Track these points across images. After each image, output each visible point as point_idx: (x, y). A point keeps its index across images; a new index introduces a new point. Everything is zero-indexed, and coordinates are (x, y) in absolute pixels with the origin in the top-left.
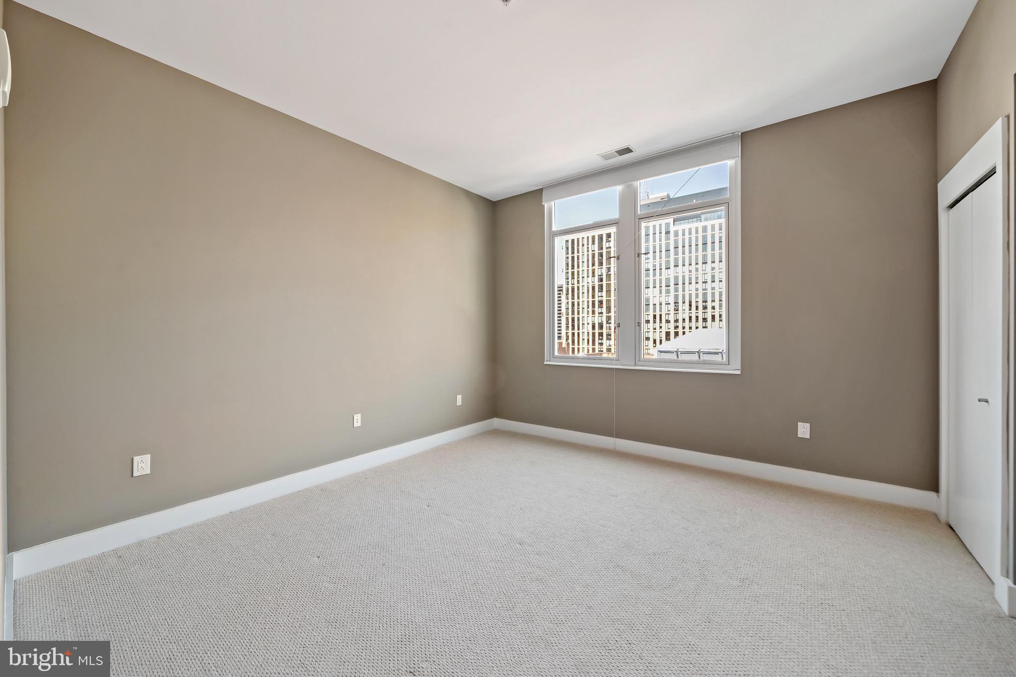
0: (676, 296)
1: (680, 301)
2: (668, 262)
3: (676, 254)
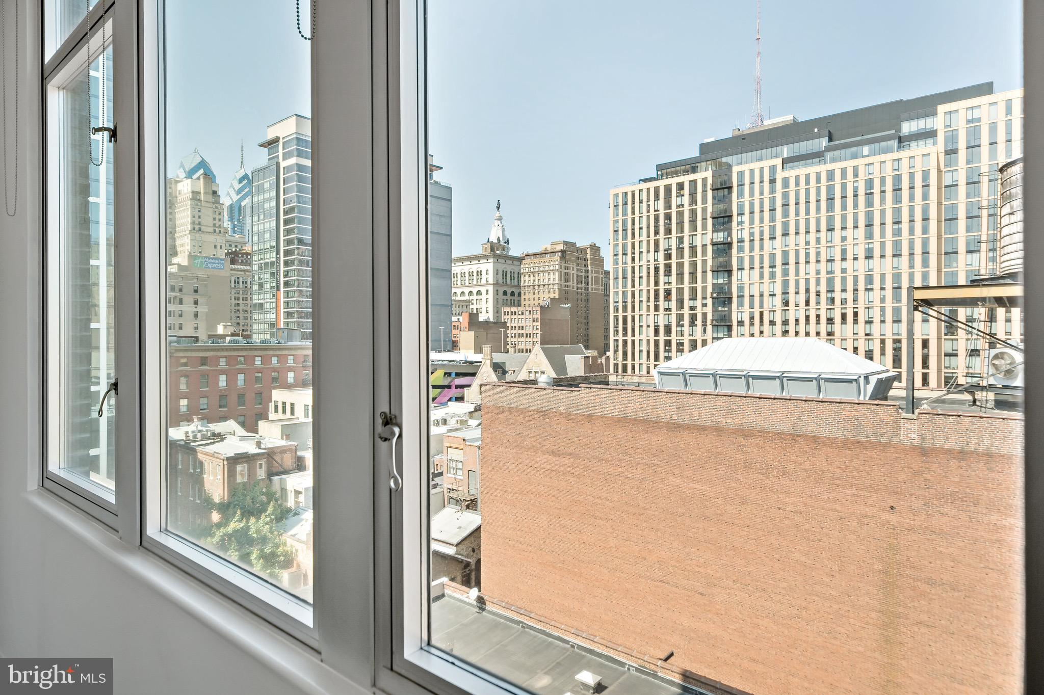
0: (785, 284)
1: (792, 290)
2: (772, 229)
3: (786, 214)
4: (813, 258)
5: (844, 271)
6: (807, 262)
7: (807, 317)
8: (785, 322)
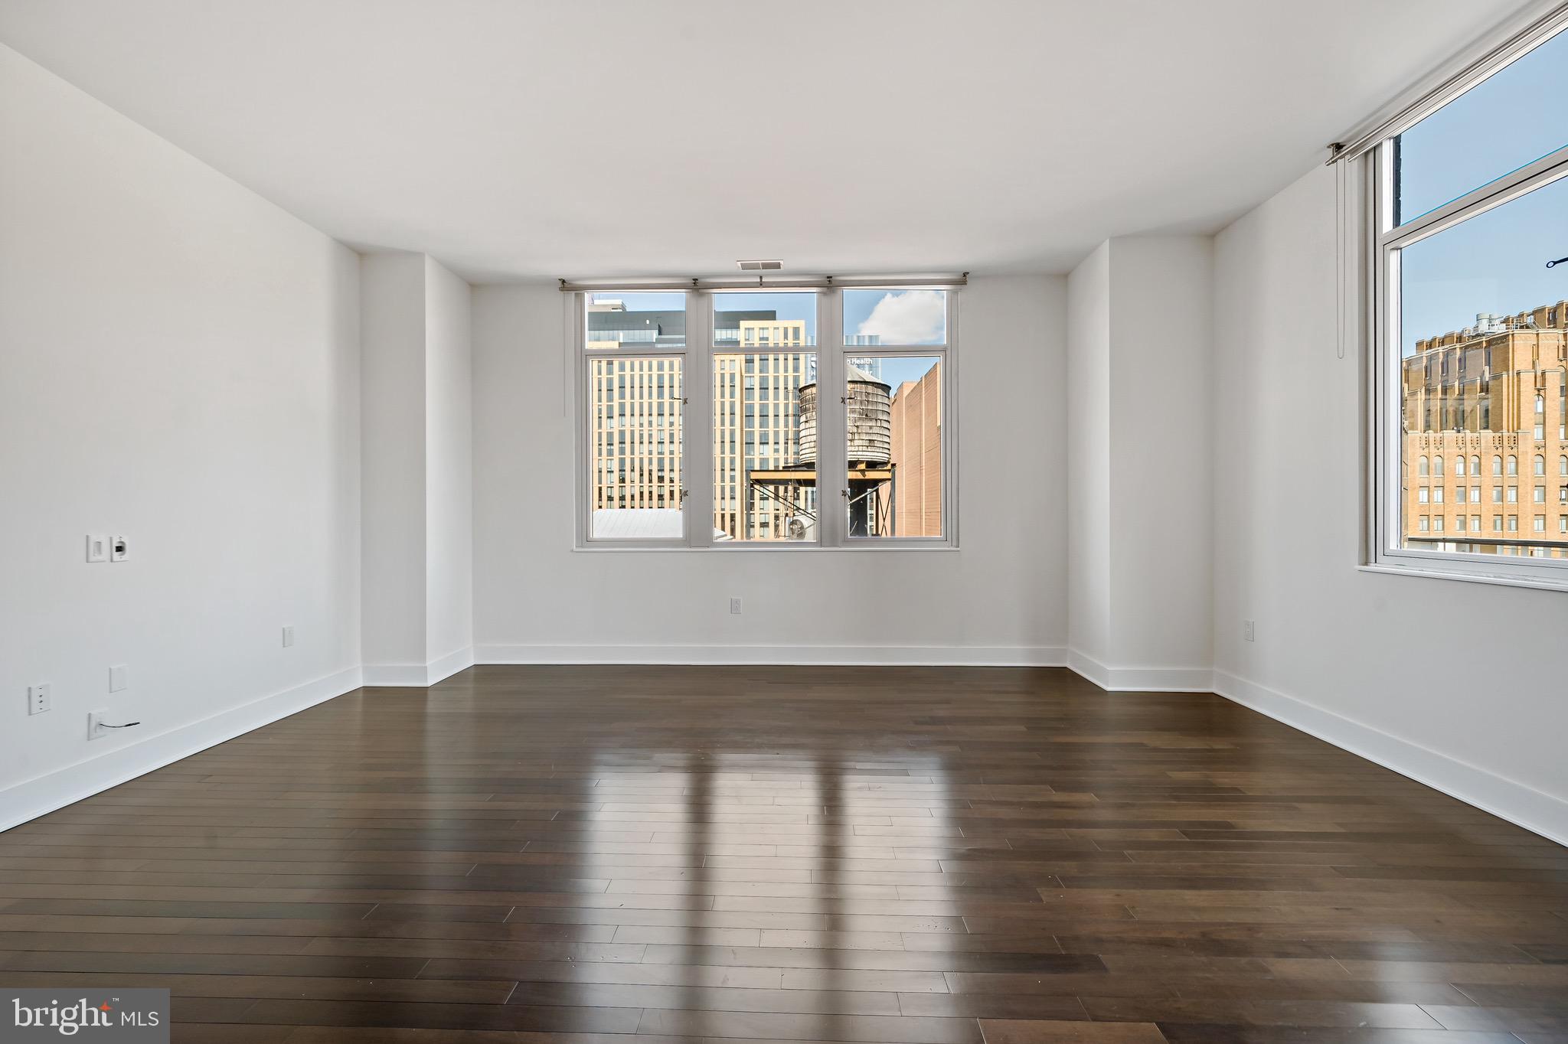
4: (646, 440)
5: (672, 453)
6: (641, 443)
7: (642, 493)
8: (622, 498)
